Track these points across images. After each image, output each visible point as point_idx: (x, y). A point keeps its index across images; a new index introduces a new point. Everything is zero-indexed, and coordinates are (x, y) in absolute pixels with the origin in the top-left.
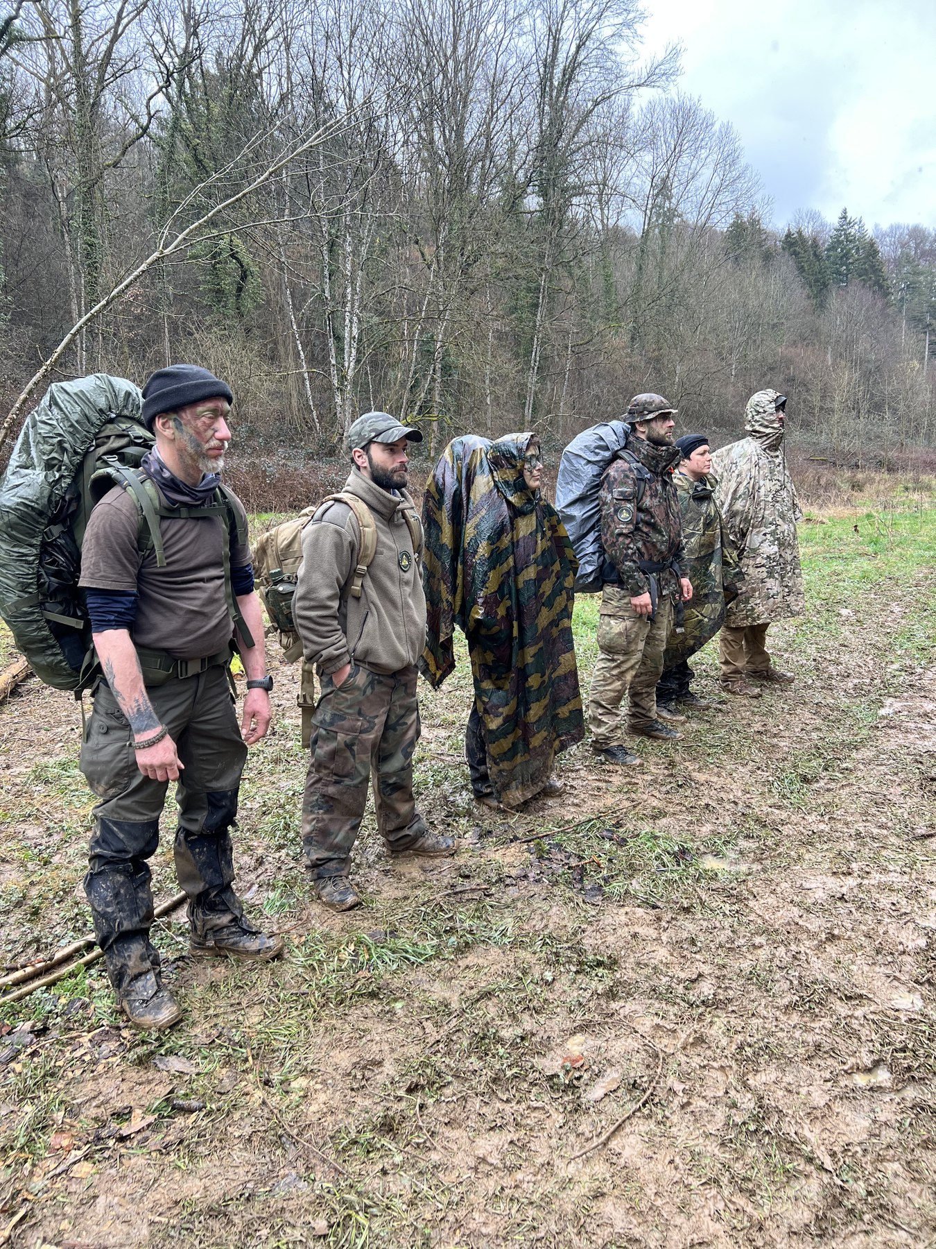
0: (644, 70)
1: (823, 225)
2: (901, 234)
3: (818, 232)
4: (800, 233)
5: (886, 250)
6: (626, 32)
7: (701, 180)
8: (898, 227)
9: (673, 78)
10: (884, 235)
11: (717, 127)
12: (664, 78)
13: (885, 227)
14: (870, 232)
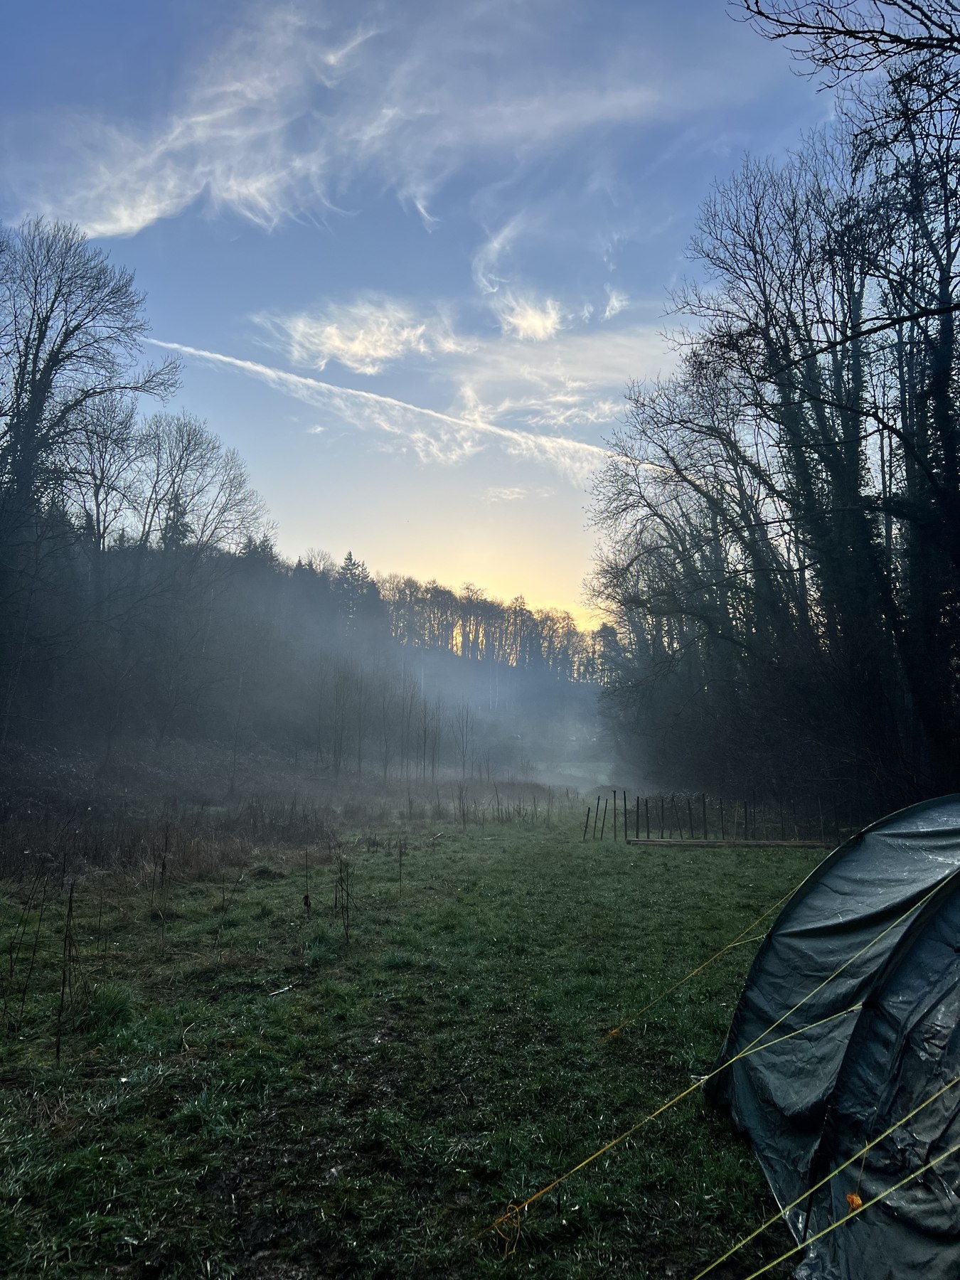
0: (141, 376)
1: (332, 564)
2: (398, 582)
3: (329, 570)
4: (310, 564)
5: (386, 593)
6: (123, 337)
7: (207, 496)
8: (396, 576)
9: (172, 389)
10: (384, 581)
11: (223, 451)
12: (162, 388)
13: (385, 575)
14: (372, 576)
